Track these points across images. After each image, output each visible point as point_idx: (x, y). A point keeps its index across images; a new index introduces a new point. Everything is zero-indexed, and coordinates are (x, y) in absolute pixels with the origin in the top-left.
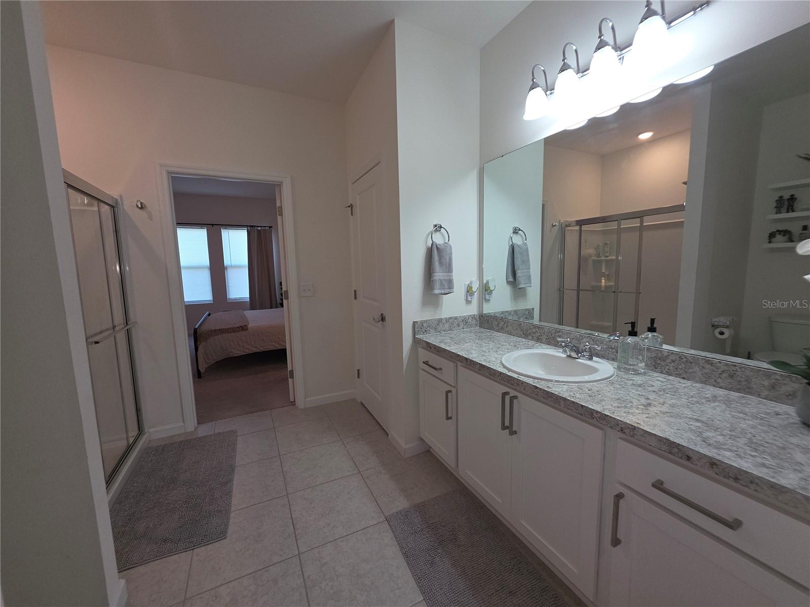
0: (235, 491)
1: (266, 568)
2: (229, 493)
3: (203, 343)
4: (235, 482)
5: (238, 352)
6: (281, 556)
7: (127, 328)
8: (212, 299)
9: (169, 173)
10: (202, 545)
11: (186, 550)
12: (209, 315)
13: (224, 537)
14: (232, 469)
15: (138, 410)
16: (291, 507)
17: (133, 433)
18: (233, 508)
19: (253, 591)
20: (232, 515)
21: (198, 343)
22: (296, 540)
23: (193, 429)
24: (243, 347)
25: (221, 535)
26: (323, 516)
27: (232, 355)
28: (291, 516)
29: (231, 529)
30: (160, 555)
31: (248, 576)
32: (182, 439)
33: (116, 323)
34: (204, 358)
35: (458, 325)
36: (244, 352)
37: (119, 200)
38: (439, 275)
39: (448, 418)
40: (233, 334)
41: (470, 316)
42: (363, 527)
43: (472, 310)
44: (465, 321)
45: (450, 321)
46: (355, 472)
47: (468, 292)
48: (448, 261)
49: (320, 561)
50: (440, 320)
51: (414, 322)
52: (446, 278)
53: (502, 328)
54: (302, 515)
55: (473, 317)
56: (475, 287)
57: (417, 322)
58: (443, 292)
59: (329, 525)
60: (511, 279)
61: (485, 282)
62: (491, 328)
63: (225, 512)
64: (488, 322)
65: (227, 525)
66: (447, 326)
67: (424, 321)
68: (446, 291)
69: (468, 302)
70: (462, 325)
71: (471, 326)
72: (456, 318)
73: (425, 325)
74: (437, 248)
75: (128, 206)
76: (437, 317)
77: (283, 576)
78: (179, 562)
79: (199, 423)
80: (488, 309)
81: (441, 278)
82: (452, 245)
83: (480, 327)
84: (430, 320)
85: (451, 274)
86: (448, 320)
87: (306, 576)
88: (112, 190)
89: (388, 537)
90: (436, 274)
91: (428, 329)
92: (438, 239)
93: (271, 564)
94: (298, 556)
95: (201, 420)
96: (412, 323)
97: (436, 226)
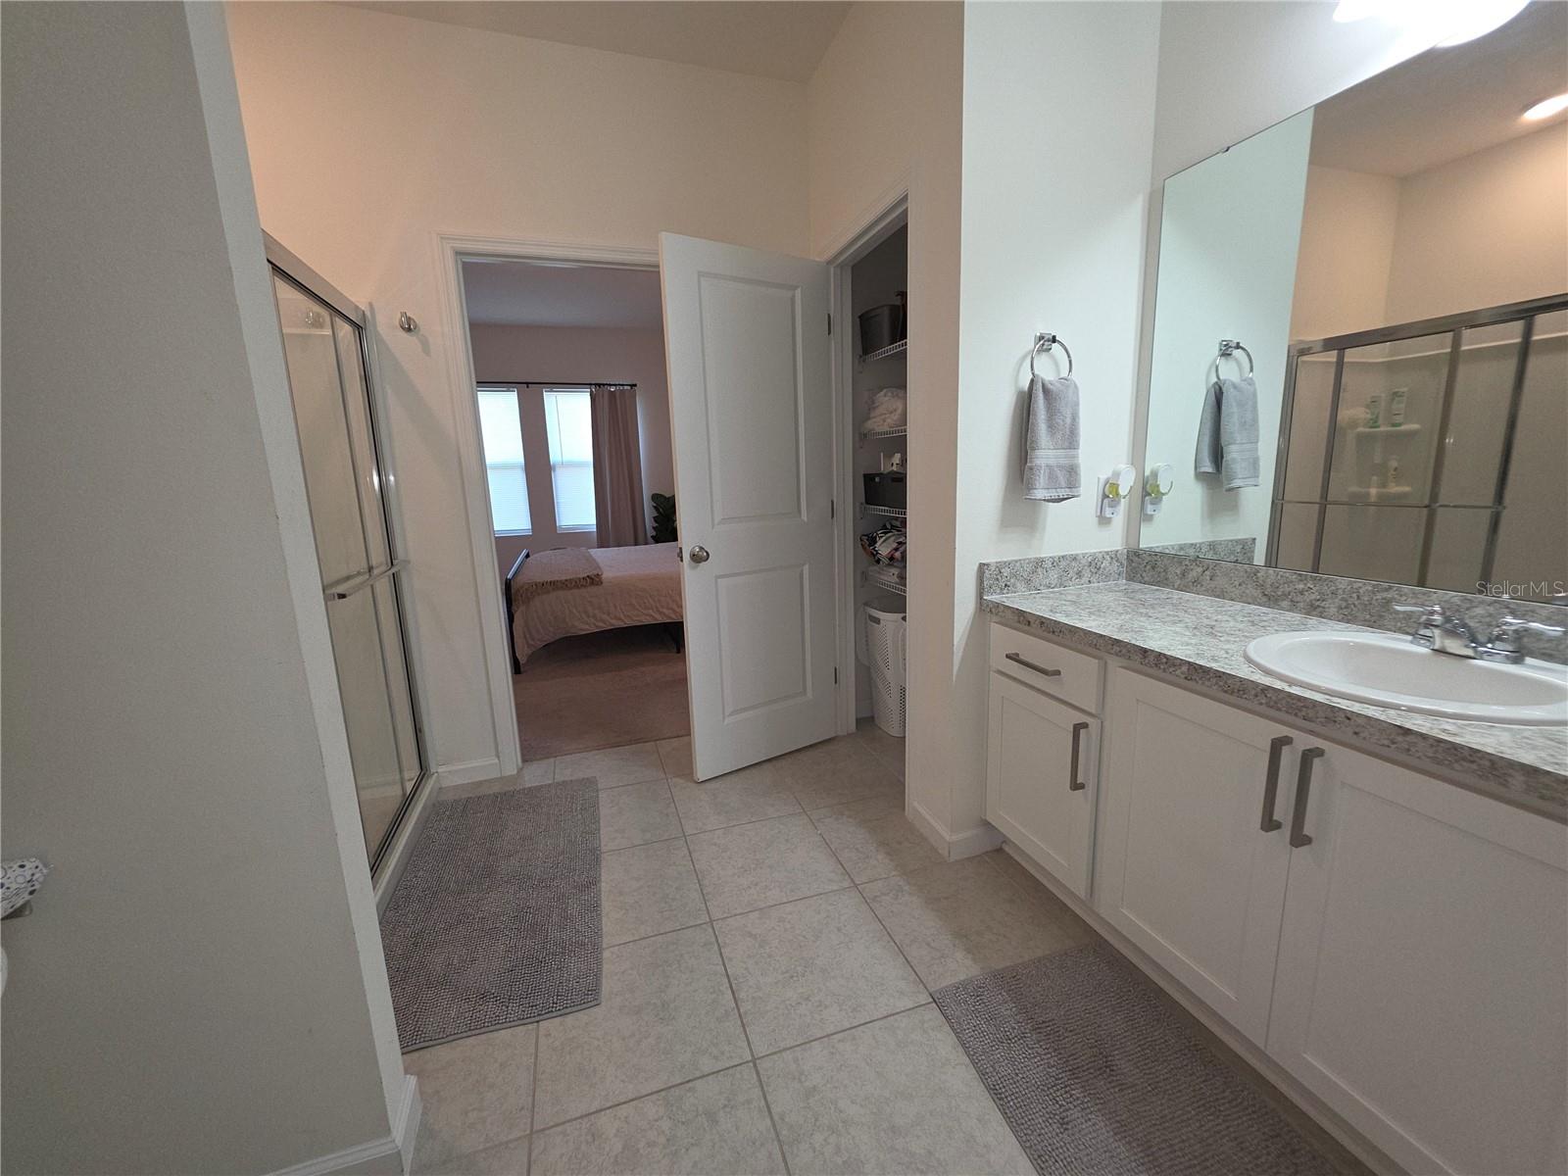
0: (606, 905)
1: (688, 1082)
2: (595, 908)
3: (522, 608)
4: (604, 886)
5: (585, 626)
6: (716, 1058)
7: (393, 570)
8: (530, 527)
9: (458, 253)
10: (554, 1014)
11: (523, 1021)
12: (528, 556)
13: (595, 1002)
14: (595, 857)
15: (418, 731)
16: (723, 951)
17: (412, 773)
18: (606, 942)
19: (667, 1132)
20: (606, 954)
21: (514, 608)
22: (743, 1026)
23: (515, 772)
24: (594, 616)
25: (588, 995)
26: (792, 977)
27: (574, 632)
28: (726, 970)
29: (607, 985)
30: (477, 1027)
31: (655, 1097)
32: (496, 789)
33: (374, 563)
34: (525, 637)
35: (1079, 574)
36: (597, 627)
37: (368, 313)
38: (1046, 454)
39: (1076, 786)
40: (576, 591)
41: (1107, 553)
42: (885, 1014)
43: (1112, 539)
44: (1094, 565)
45: (1063, 564)
46: (846, 884)
47: (1105, 496)
48: (1068, 421)
49: (800, 1081)
50: (1039, 563)
51: (982, 567)
52: (1062, 461)
53: (1196, 582)
54: (746, 969)
55: (1114, 556)
56: (1127, 483)
57: (988, 565)
58: (1054, 494)
59: (807, 999)
60: (1208, 467)
61: (1147, 473)
62: (1162, 582)
63: (591, 947)
64: (1153, 568)
65: (598, 976)
66: (1054, 575)
67: (1005, 562)
68: (1062, 493)
69: (1103, 521)
70: (1087, 574)
71: (1108, 577)
72: (1075, 558)
73: (1006, 572)
74: (1046, 391)
75: (385, 325)
76: (1032, 555)
77: (725, 1106)
78: (511, 1044)
79: (524, 761)
80: (1156, 537)
81: (1052, 462)
82: (1078, 385)
83: (1130, 578)
84: (1016, 561)
85: (1072, 452)
86: (1055, 562)
87: (775, 1109)
88: (356, 294)
89: (945, 1044)
90: (1039, 453)
91: (1012, 580)
92: (1047, 370)
93: (698, 1074)
94: (751, 1064)
95: (529, 754)
96: (976, 568)
97: (1041, 338)
